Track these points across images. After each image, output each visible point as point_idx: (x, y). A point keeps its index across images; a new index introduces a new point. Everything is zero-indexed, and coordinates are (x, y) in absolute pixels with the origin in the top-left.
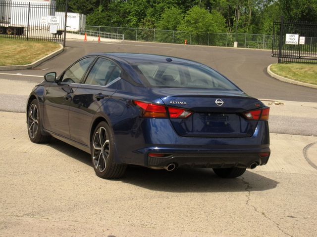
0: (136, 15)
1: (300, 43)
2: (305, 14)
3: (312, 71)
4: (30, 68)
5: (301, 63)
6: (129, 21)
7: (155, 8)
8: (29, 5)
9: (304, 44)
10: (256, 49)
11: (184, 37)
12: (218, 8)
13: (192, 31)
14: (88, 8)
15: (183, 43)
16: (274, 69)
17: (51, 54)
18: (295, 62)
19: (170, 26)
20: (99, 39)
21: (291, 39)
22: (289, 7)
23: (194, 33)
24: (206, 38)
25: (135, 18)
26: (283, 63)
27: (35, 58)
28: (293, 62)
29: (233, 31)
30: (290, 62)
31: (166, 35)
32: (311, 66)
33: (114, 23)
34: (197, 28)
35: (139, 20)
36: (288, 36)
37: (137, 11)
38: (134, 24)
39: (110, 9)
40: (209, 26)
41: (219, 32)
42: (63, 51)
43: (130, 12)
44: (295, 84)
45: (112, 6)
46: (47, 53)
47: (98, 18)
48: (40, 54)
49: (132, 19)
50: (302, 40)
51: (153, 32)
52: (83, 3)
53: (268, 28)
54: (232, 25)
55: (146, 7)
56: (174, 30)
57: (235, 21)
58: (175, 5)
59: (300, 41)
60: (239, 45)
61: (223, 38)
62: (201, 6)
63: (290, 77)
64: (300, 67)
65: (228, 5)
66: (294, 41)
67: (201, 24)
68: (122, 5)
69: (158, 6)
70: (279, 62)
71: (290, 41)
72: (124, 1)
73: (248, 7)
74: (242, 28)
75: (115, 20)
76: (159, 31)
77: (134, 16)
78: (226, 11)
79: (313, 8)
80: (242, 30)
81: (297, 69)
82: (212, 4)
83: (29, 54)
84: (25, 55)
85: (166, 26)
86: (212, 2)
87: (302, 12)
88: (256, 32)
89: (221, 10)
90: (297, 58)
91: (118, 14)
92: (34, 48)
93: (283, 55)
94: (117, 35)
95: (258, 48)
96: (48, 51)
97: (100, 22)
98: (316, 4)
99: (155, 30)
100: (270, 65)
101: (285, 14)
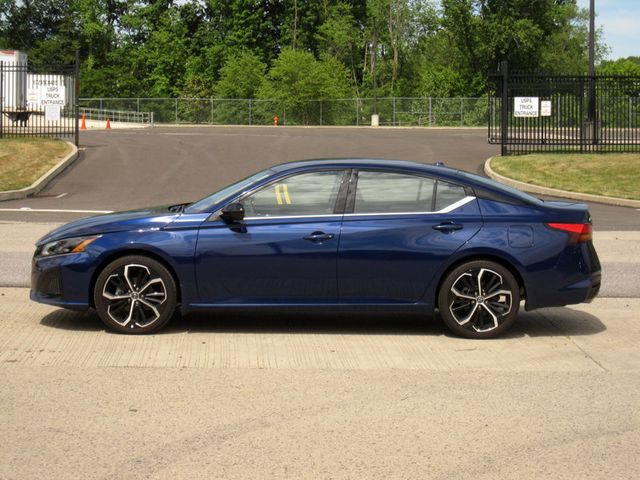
0: (165, 71)
1: (543, 114)
2: (503, 52)
3: (575, 166)
4: (31, 195)
5: (546, 152)
6: (152, 83)
7: (204, 57)
9: (549, 114)
10: (417, 127)
11: (270, 110)
12: (330, 49)
13: (285, 98)
14: (67, 62)
15: (271, 122)
16: (501, 169)
17: (60, 164)
18: (534, 152)
19: (240, 91)
20: (108, 126)
21: (524, 107)
22: (471, 39)
23: (291, 102)
24: (314, 110)
25: (164, 78)
26: (510, 155)
27: (34, 173)
28: (530, 152)
29: (363, 93)
30: (526, 153)
31: (234, 109)
32: (569, 157)
33: (122, 89)
34: (295, 92)
35: (172, 83)
36: (518, 101)
37: (168, 64)
38: (162, 90)
39: (111, 63)
40: (320, 85)
41: (340, 97)
43: (151, 68)
45: (113, 55)
46: (53, 161)
47: (90, 82)
48: (38, 165)
49: (158, 79)
50: (547, 108)
51: (209, 104)
52: (54, 52)
53: (431, 83)
54: (361, 81)
55: (185, 55)
56: (248, 97)
57: (366, 73)
58: (244, 47)
59: (543, 109)
60: (382, 121)
61: (346, 108)
62: (296, 46)
63: (539, 181)
64: (549, 161)
65: (350, 41)
66: (531, 110)
68: (134, 52)
69: (210, 52)
70: (504, 152)
71: (523, 110)
72: (139, 44)
73: (390, 44)
74: (380, 86)
75: (125, 83)
76: (220, 102)
77: (161, 74)
78: (347, 53)
79: (519, 39)
80: (381, 91)
81: (544, 165)
82: (317, 42)
83: (18, 166)
84: (11, 168)
85: (233, 91)
86: (318, 37)
87: (498, 49)
88: (407, 92)
89: (338, 53)
90: (538, 144)
91: (128, 71)
92: (23, 153)
93: (511, 139)
94: (138, 113)
95: (417, 124)
96: (52, 157)
97: (95, 89)
98: (524, 30)
99: (212, 100)
100: (489, 160)
101: (464, 53)
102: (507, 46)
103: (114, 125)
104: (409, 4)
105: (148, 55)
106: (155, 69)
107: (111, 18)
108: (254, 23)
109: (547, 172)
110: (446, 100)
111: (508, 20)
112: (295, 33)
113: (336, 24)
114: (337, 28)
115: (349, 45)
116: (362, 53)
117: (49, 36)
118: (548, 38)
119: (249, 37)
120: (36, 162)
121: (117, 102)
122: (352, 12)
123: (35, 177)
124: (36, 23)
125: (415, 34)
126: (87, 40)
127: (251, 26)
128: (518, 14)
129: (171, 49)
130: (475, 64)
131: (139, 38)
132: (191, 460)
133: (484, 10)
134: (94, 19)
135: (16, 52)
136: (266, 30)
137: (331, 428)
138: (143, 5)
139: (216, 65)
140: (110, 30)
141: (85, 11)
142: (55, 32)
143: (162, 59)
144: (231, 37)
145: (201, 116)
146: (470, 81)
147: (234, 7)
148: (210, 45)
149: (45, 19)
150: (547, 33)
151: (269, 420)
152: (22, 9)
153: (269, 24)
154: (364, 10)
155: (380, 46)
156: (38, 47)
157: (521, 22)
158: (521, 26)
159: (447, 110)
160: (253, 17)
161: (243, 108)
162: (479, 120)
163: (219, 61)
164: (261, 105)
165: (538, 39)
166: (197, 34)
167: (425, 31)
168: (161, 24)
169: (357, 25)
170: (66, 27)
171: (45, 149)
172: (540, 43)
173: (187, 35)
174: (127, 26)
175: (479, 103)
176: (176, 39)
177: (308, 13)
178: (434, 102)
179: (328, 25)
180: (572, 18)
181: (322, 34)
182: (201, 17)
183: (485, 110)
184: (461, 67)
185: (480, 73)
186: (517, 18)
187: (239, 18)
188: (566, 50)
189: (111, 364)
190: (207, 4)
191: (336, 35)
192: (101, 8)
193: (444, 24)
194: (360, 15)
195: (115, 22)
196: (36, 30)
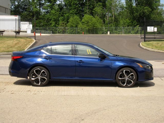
0: (54, 21)
1: (155, 31)
5: (156, 41)
6: (51, 24)
7: (64, 17)
8: (16, 20)
9: (156, 31)
11: (82, 30)
12: (97, 14)
15: (82, 33)
16: (144, 45)
18: (152, 41)
19: (74, 26)
20: (41, 35)
22: (133, 12)
23: (87, 28)
24: (93, 30)
26: (146, 41)
27: (25, 47)
28: (151, 41)
29: (105, 26)
30: (150, 41)
31: (72, 30)
32: (162, 42)
33: (43, 25)
34: (88, 26)
35: (56, 23)
36: (148, 28)
37: (55, 19)
38: (54, 26)
39: (40, 19)
40: (95, 24)
41: (100, 27)
42: (36, 42)
43: (50, 20)
44: (158, 52)
45: (41, 17)
48: (26, 45)
50: (156, 29)
51: (66, 29)
52: (26, 16)
53: (123, 23)
54: (105, 23)
55: (59, 16)
56: (76, 27)
57: (106, 21)
58: (74, 14)
59: (155, 30)
60: (110, 33)
61: (101, 30)
62: (88, 14)
63: (155, 48)
64: (157, 43)
66: (152, 30)
67: (90, 23)
68: (46, 16)
69: (66, 15)
70: (145, 41)
71: (150, 30)
72: (47, 13)
73: (112, 13)
74: (109, 24)
75: (44, 24)
76: (68, 29)
77: (53, 21)
78: (101, 16)
79: (145, 12)
80: (110, 25)
81: (156, 44)
82: (93, 13)
83: (21, 45)
84: (19, 45)
85: (72, 26)
86: (93, 12)
87: (140, 14)
88: (117, 26)
89: (99, 16)
90: (154, 39)
91: (45, 21)
92: (22, 42)
93: (147, 37)
94: (48, 31)
95: (119, 34)
96: (29, 43)
97: (36, 25)
98: (147, 9)
99: (67, 28)
100: (141, 43)
101: (131, 15)
102: (142, 14)
103: (42, 35)
104: (117, 3)
105: (50, 17)
106: (52, 20)
107: (40, 7)
108: (77, 8)
109: (156, 46)
110: (126, 28)
111: (142, 7)
112: (88, 10)
113: (98, 8)
114: (98, 9)
115: (102, 13)
116: (105, 15)
117: (24, 12)
118: (153, 11)
119: (75, 12)
120: (25, 44)
121: (42, 29)
122: (102, 5)
123: (25, 48)
124: (21, 9)
125: (118, 11)
126: (34, 13)
127: (76, 9)
128: (145, 5)
129: (56, 15)
130: (134, 18)
131: (47, 12)
132: (89, 118)
133: (136, 4)
134: (36, 7)
135: (18, 16)
136: (80, 10)
137: (122, 110)
138: (48, 4)
139: (67, 19)
140: (40, 10)
141: (33, 5)
142: (26, 11)
143: (53, 17)
144: (71, 12)
145: (64, 32)
146: (133, 23)
147: (72, 4)
148: (66, 14)
149: (23, 7)
150: (153, 10)
151: (105, 108)
152: (17, 5)
153: (81, 8)
154: (105, 5)
155: (109, 14)
156: (21, 15)
157: (146, 7)
158: (146, 8)
159: (127, 30)
160: (77, 7)
161: (75, 30)
162: (135, 32)
163: (68, 18)
164: (79, 29)
165: (150, 12)
166: (62, 11)
167: (121, 10)
168: (53, 8)
169: (103, 8)
170: (28, 9)
171: (27, 41)
172: (151, 13)
173: (60, 11)
174: (44, 9)
175: (135, 28)
176: (57, 12)
177: (91, 5)
178: (124, 28)
179: (96, 8)
180: (159, 6)
181: (94, 11)
182: (63, 7)
183: (137, 30)
184: (130, 19)
185: (135, 21)
186: (145, 6)
187: (73, 7)
188: (157, 14)
189: (60, 95)
190: (65, 3)
191: (98, 11)
192: (37, 4)
193: (126, 8)
194: (104, 6)
195: (41, 8)
196: (21, 10)
